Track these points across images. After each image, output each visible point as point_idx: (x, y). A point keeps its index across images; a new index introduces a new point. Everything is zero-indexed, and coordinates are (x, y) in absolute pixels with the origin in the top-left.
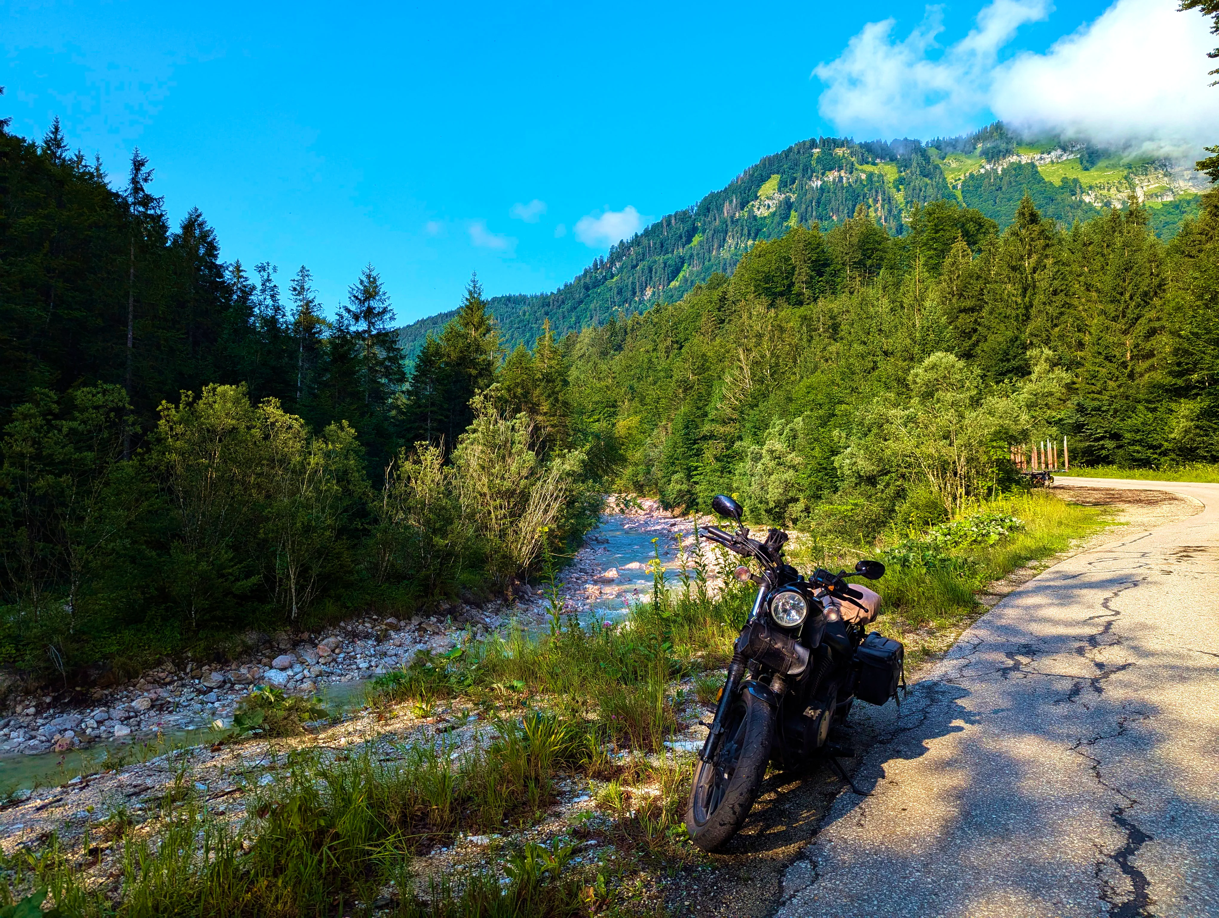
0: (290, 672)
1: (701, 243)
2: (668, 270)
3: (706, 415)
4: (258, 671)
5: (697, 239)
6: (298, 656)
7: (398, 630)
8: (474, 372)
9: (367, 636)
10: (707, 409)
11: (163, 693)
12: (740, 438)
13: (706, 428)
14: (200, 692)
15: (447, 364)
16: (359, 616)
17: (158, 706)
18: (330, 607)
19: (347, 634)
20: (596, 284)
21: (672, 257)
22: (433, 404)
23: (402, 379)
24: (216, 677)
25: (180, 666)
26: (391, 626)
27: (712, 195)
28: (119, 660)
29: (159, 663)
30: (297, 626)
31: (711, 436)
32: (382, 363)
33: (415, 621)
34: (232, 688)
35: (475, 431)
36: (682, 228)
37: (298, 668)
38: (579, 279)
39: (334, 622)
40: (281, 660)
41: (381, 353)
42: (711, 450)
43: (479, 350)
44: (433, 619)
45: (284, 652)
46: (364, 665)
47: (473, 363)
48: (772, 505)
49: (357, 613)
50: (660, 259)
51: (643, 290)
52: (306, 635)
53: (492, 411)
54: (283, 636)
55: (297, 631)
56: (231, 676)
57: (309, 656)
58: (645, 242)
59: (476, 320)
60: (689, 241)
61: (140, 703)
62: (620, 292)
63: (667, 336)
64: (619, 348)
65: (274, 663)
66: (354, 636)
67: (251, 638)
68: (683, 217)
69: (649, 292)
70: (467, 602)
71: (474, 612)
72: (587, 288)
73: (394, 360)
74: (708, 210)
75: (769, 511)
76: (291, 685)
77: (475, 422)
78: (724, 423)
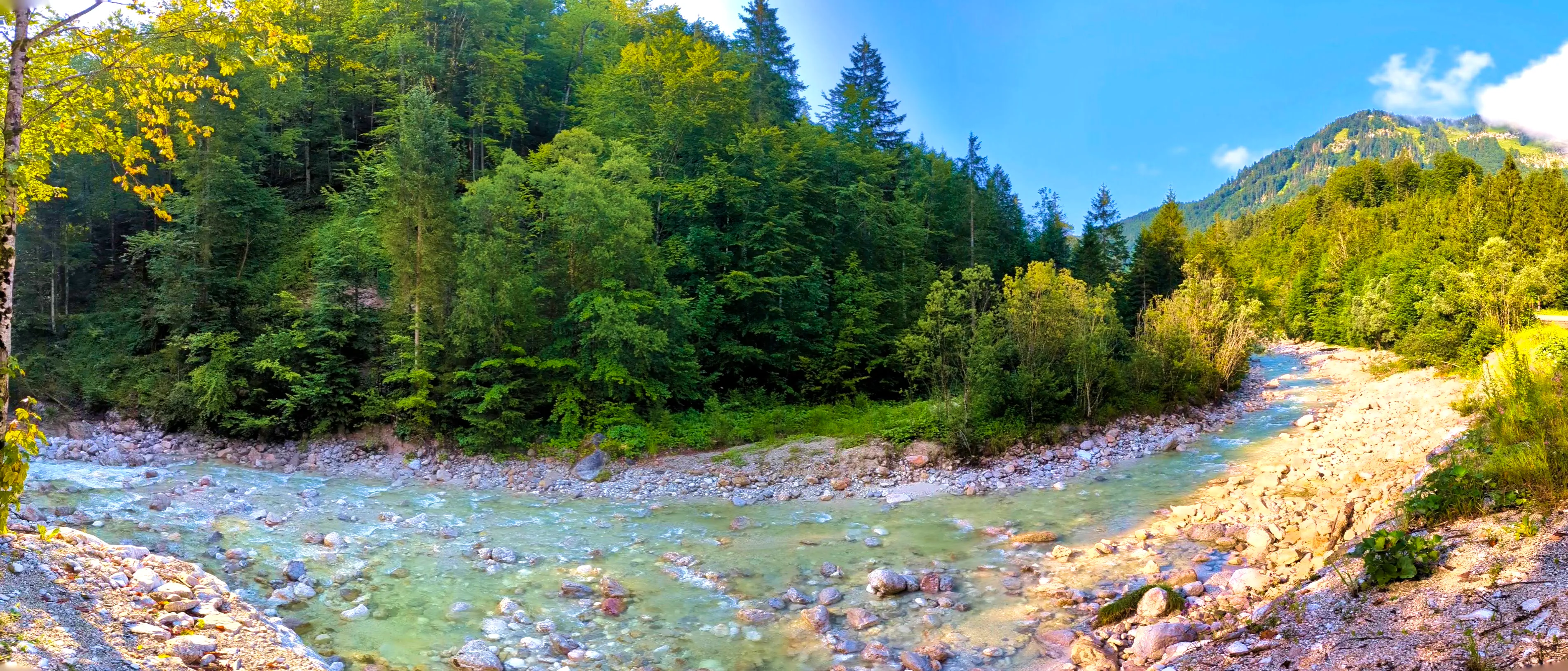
0: (1092, 452)
1: (1298, 168)
2: (1277, 184)
3: (1316, 276)
4: (1071, 451)
5: (1295, 165)
6: (1095, 442)
7: (1152, 424)
8: (1172, 249)
9: (1134, 428)
10: (1318, 272)
11: (1020, 462)
12: (1342, 291)
13: (1318, 285)
14: (1040, 463)
15: (1155, 245)
16: (1127, 415)
17: (1019, 471)
18: (1110, 408)
19: (1122, 427)
20: (1229, 193)
21: (1279, 177)
22: (1147, 272)
23: (1126, 257)
24: (1049, 454)
25: (1027, 445)
26: (1148, 421)
27: (1305, 139)
28: (994, 440)
29: (1016, 443)
30: (1092, 421)
31: (1321, 290)
32: (1112, 246)
33: (1162, 418)
34: (1058, 461)
35: (1185, 287)
36: (1285, 159)
37: (1096, 450)
38: (1217, 190)
39: (1113, 418)
40: (1086, 444)
41: (1111, 239)
42: (1321, 299)
43: (1175, 235)
44: (1173, 417)
45: (1086, 438)
46: (1136, 448)
47: (1172, 243)
48: (1368, 334)
49: (1126, 412)
50: (1271, 177)
51: (1260, 197)
52: (1097, 427)
53: (1197, 273)
54: (1084, 427)
55: (1092, 425)
56: (1057, 453)
57: (1101, 441)
58: (1261, 167)
59: (1172, 215)
60: (1290, 166)
61: (1009, 468)
62: (1245, 198)
63: (1282, 225)
64: (1248, 233)
65: (1082, 445)
66: (1126, 428)
67: (1065, 428)
68: (1286, 152)
69: (1264, 198)
70: (1193, 404)
71: (1197, 411)
72: (1223, 196)
73: (1120, 244)
74: (1302, 148)
75: (1366, 338)
76: (1094, 461)
77: (1185, 281)
78: (1330, 281)
